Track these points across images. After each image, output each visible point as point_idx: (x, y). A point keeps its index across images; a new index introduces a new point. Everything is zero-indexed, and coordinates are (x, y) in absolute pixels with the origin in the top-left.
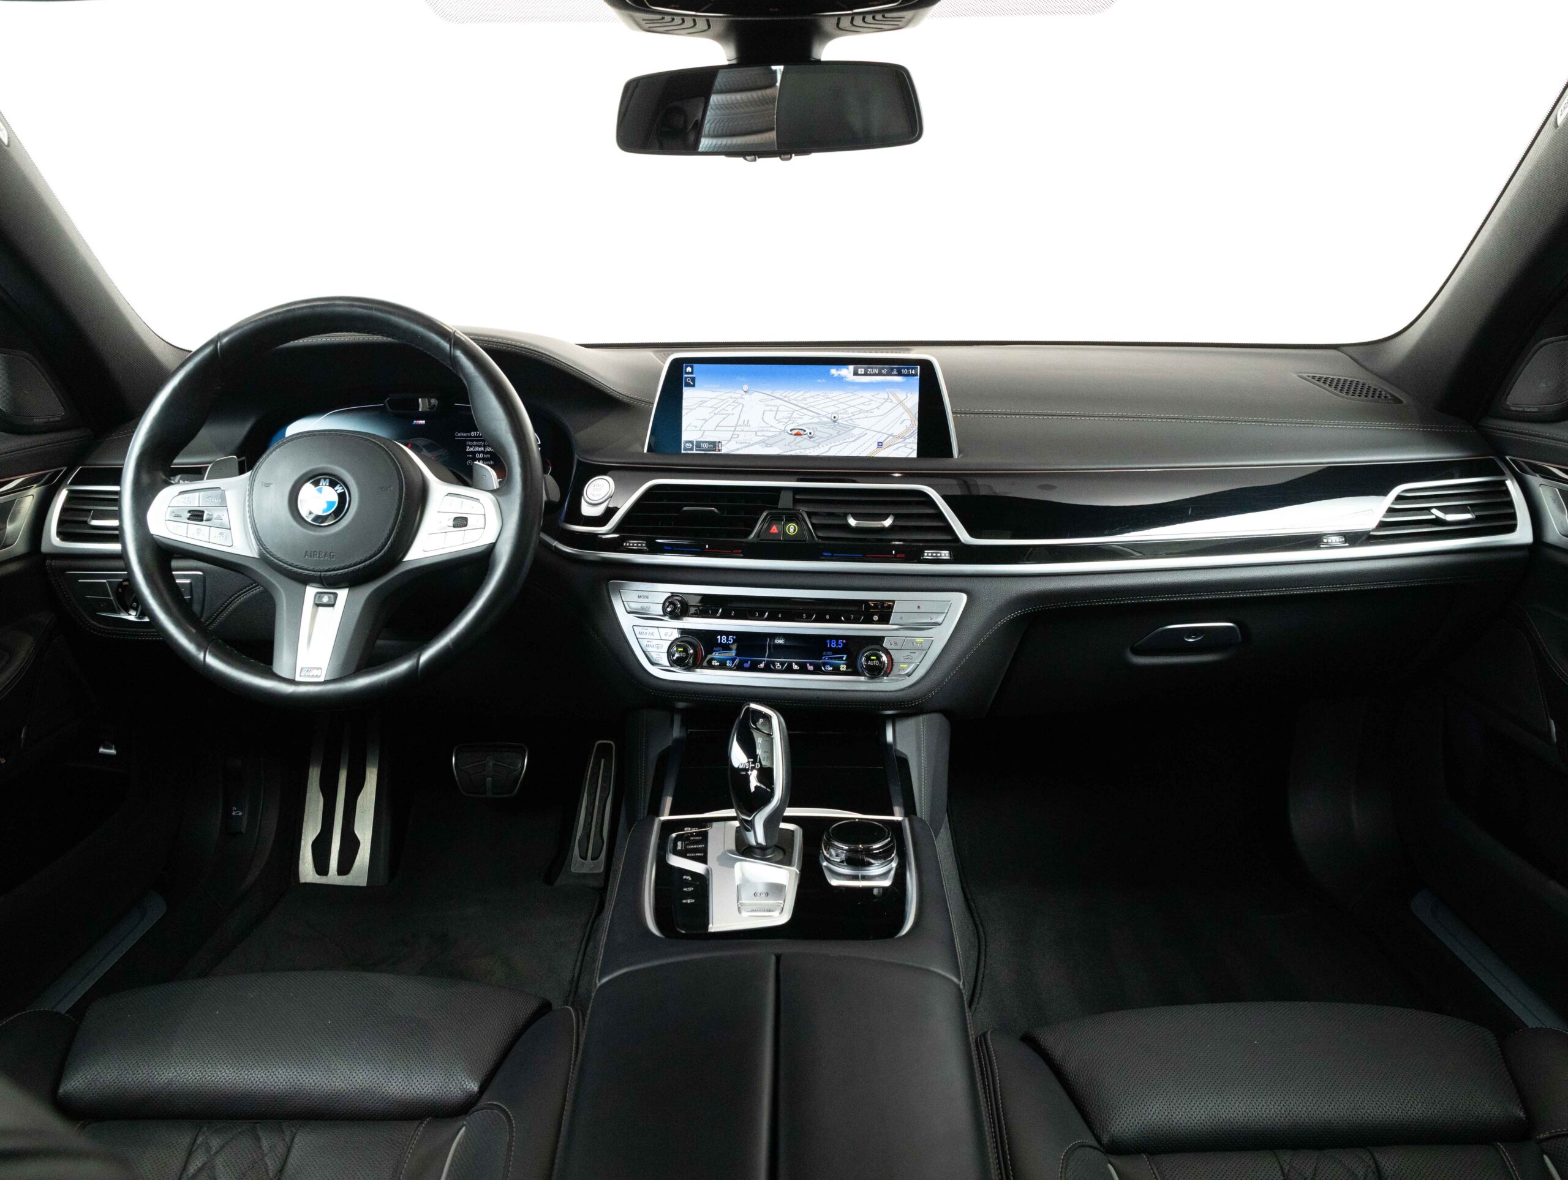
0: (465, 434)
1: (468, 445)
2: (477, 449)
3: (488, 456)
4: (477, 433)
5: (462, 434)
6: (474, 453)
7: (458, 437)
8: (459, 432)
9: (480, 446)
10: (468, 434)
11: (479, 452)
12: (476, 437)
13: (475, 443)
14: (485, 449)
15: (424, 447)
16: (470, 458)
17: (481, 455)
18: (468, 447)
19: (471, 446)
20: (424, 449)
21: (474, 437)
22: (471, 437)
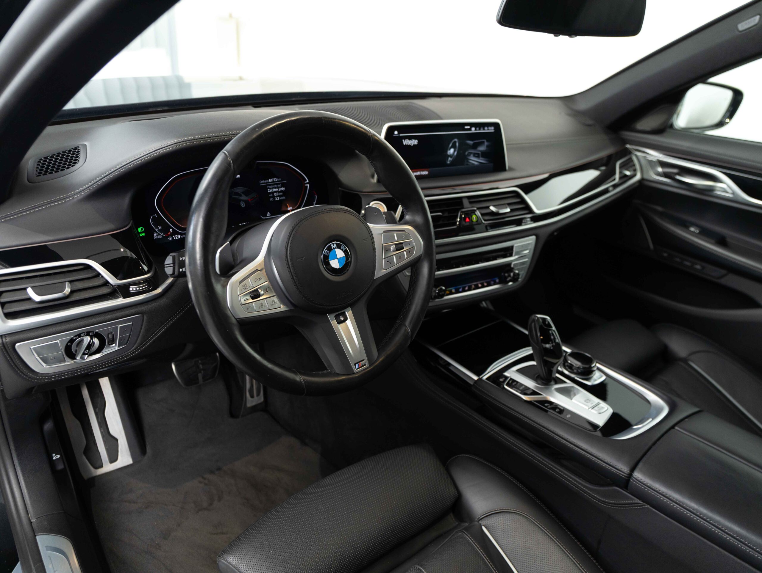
0: (266, 181)
1: (269, 188)
2: (274, 190)
3: (281, 194)
4: (272, 180)
5: (263, 181)
6: (273, 193)
7: (262, 184)
8: (262, 180)
9: (275, 188)
10: (267, 181)
11: (276, 192)
12: (272, 182)
13: (272, 186)
14: (278, 189)
15: (243, 193)
16: (271, 197)
17: (277, 194)
18: (269, 190)
19: (270, 189)
20: (243, 195)
21: (271, 182)
22: (269, 182)
